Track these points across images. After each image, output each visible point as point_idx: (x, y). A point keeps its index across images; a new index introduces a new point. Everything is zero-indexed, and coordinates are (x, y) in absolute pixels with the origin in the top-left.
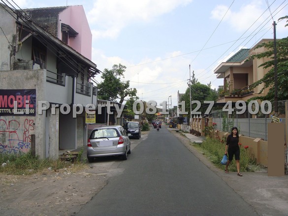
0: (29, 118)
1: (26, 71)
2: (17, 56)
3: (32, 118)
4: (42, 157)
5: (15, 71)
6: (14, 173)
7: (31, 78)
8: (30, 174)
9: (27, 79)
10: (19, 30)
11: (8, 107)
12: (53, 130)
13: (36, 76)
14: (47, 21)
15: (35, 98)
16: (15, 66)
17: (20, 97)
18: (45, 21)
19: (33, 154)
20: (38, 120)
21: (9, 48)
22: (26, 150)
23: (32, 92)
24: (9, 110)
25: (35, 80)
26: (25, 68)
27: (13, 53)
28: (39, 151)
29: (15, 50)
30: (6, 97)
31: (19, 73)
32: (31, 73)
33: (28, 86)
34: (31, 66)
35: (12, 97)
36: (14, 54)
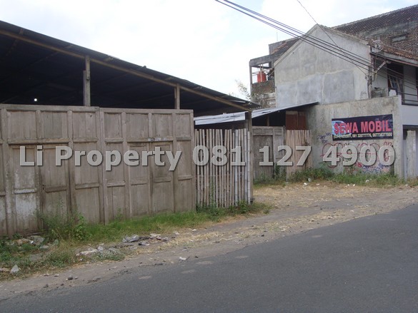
0: (388, 141)
1: (383, 98)
2: (374, 85)
3: (391, 141)
4: (400, 176)
5: (373, 99)
6: (375, 186)
7: (388, 104)
8: (388, 188)
9: (384, 105)
10: (374, 60)
11: (369, 132)
12: (410, 151)
13: (392, 102)
14: (407, 27)
15: (392, 122)
16: (373, 94)
17: (379, 122)
18: (404, 28)
19: (392, 173)
20: (395, 142)
21: (366, 78)
22: (386, 170)
23: (390, 117)
24: (370, 135)
25: (391, 106)
26: (382, 96)
27: (370, 82)
28: (398, 170)
29: (371, 79)
30: (366, 123)
31: (377, 101)
32: (387, 100)
33: (385, 112)
34: (387, 93)
35: (372, 122)
36: (371, 84)
